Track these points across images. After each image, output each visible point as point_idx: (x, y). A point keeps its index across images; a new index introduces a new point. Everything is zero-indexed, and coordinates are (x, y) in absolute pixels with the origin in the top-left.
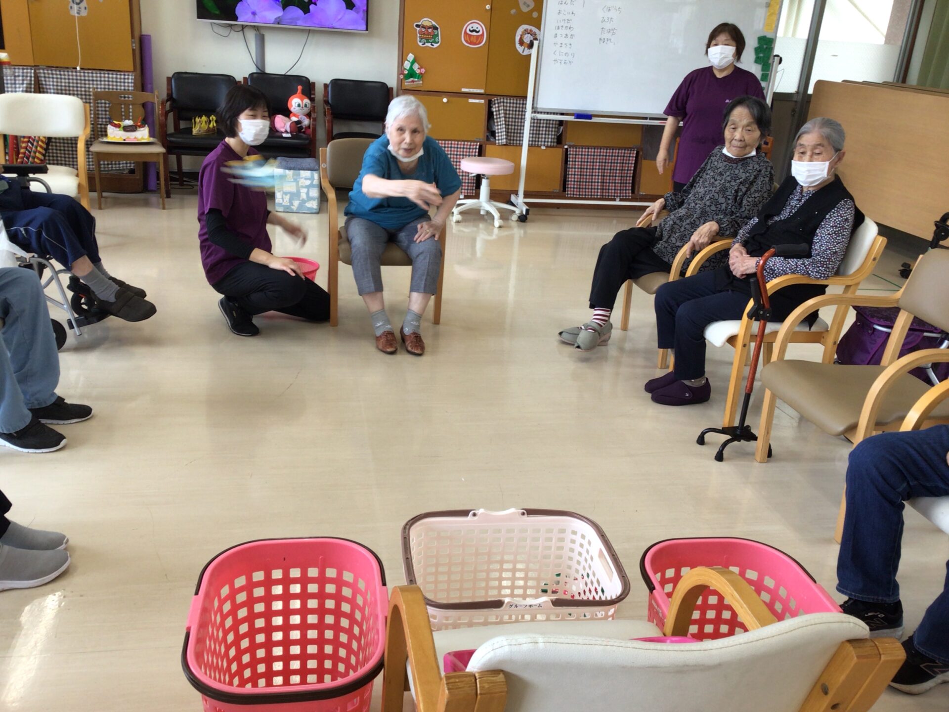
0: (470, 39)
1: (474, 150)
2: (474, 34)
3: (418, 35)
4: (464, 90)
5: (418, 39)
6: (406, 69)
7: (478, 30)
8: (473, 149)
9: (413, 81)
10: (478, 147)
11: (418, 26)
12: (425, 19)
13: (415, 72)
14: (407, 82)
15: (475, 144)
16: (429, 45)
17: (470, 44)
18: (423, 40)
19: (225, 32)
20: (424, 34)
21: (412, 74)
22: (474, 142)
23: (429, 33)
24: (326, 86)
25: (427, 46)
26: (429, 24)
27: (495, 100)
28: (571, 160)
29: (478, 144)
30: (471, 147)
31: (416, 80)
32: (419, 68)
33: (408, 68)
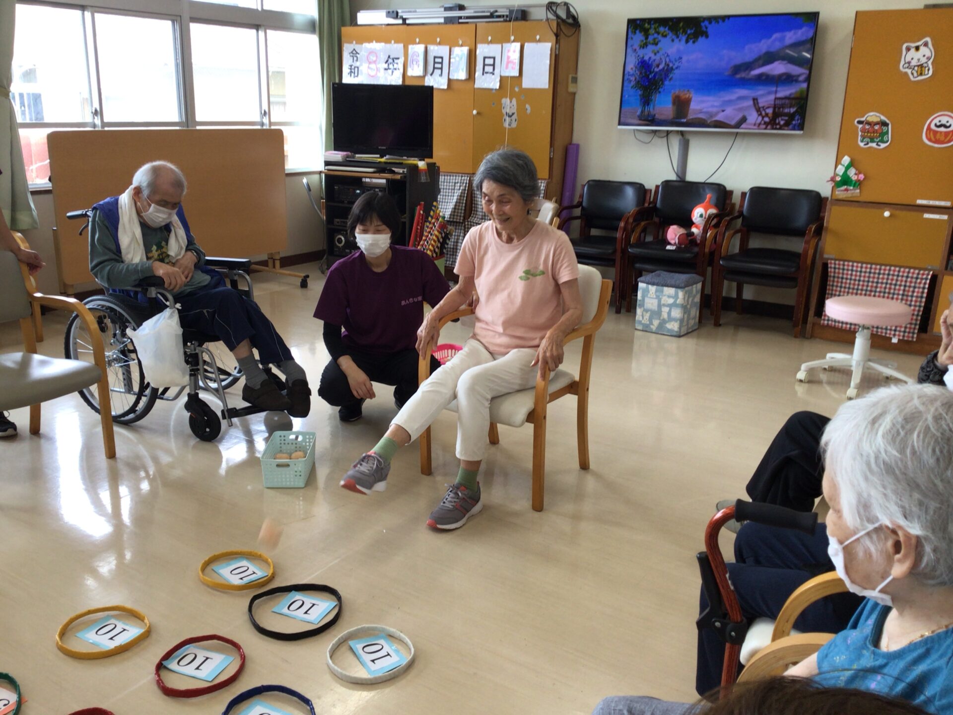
0: (935, 137)
1: (924, 281)
2: (942, 129)
3: (860, 133)
4: (919, 202)
5: (859, 138)
6: (838, 175)
7: (948, 124)
8: (922, 279)
9: (846, 190)
10: (929, 277)
11: (860, 122)
12: (871, 114)
13: (849, 177)
14: (838, 191)
15: (926, 272)
16: (874, 145)
17: (934, 142)
18: (866, 140)
19: (647, 138)
20: (868, 132)
21: (845, 181)
22: (925, 269)
23: (875, 132)
24: (744, 194)
25: (870, 147)
26: (875, 120)
29: (931, 273)
30: (920, 276)
31: (852, 188)
32: (856, 174)
33: (841, 174)
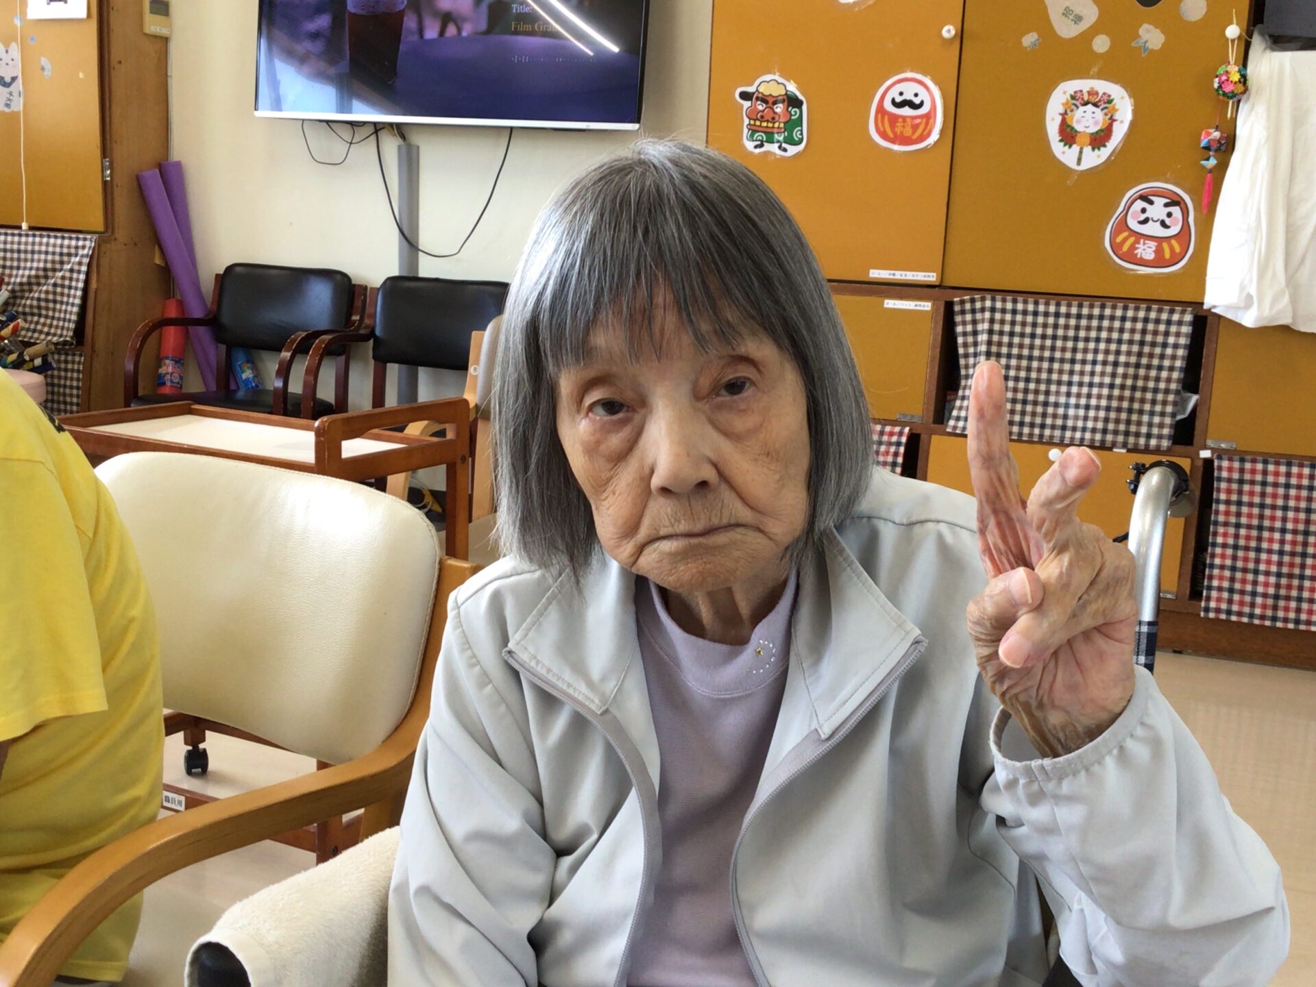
0: (893, 128)
2: (907, 111)
3: (746, 121)
4: (876, 274)
5: (745, 131)
7: (917, 101)
10: (904, 439)
11: (745, 96)
12: (768, 77)
15: (897, 429)
16: (774, 148)
17: (893, 141)
18: (759, 136)
20: (762, 119)
22: (894, 423)
23: (777, 117)
25: (767, 153)
26: (777, 91)
27: (962, 302)
28: (1223, 496)
29: (907, 430)
30: (885, 438)
